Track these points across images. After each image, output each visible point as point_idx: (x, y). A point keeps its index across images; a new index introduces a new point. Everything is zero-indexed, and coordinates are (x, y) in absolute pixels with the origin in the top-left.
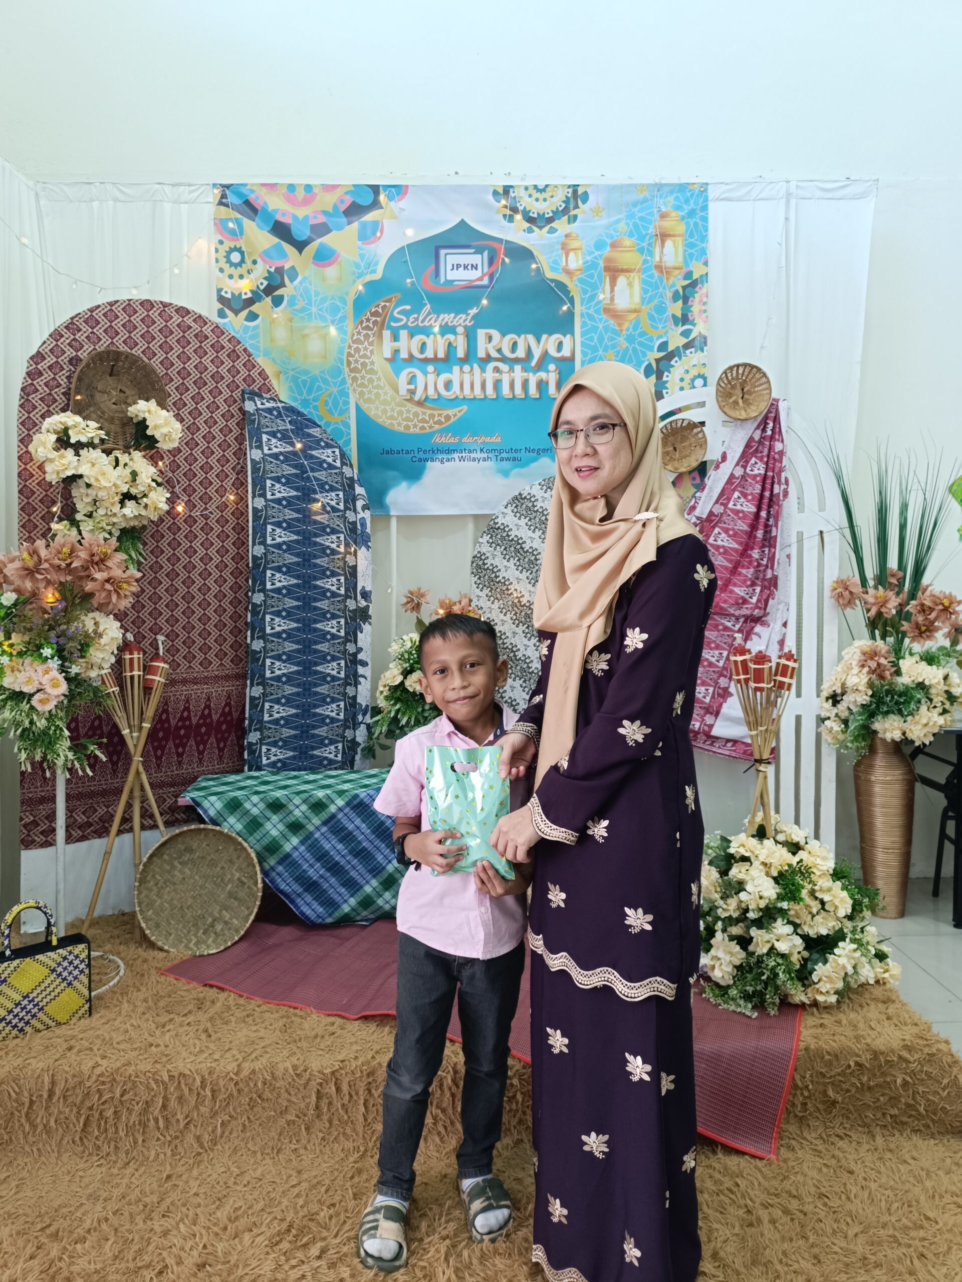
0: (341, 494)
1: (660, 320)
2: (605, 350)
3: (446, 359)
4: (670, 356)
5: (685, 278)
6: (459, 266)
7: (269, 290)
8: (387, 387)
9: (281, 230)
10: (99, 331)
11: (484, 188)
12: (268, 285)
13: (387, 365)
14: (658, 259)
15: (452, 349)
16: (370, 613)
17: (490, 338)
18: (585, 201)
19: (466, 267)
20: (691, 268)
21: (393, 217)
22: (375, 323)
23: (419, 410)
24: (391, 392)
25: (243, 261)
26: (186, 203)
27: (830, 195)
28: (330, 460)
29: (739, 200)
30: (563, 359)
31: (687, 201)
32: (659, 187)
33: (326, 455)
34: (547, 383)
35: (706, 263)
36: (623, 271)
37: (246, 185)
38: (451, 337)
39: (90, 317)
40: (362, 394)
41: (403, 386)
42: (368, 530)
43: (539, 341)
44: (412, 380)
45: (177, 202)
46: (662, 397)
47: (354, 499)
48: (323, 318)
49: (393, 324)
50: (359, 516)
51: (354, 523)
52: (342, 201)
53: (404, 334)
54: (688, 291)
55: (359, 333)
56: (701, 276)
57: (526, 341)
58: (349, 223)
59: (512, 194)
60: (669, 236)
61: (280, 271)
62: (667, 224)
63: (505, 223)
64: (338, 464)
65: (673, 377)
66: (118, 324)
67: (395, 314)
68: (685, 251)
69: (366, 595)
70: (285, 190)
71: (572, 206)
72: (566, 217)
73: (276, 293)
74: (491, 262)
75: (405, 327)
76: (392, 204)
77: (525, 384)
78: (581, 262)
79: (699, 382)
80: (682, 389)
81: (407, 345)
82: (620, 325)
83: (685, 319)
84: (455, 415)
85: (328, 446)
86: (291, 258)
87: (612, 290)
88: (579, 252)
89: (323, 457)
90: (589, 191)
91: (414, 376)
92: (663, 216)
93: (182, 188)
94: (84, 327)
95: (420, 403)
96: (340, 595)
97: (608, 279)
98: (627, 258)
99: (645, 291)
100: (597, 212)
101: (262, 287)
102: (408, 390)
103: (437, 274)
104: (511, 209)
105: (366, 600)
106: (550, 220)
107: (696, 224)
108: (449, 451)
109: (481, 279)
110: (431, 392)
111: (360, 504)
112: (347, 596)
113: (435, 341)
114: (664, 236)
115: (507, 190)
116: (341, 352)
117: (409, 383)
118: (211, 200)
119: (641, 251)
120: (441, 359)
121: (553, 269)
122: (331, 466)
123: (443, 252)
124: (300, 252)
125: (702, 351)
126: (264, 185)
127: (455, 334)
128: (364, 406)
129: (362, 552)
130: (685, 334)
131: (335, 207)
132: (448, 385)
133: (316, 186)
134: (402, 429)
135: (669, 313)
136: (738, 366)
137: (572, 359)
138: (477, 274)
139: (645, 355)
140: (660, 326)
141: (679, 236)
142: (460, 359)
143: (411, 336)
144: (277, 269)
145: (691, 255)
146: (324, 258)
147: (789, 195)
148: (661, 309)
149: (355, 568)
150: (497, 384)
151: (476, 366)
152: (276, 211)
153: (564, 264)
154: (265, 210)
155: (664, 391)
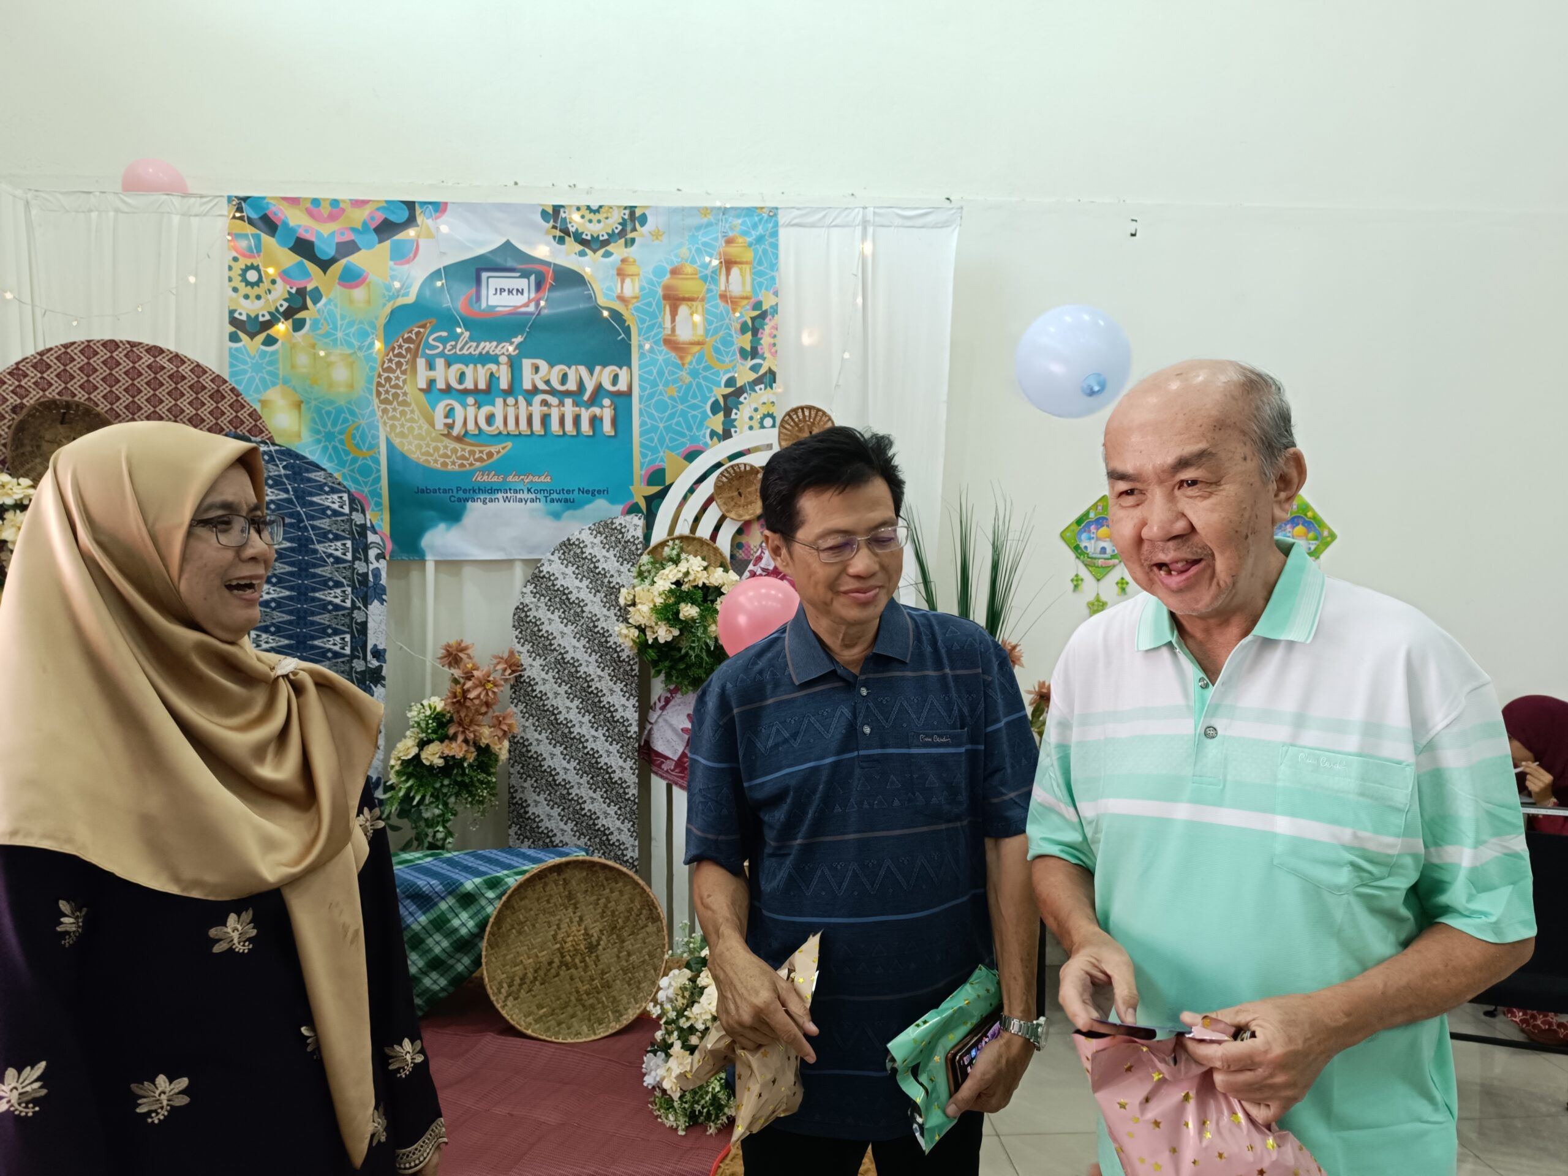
0: (349, 544)
1: (727, 353)
2: (666, 384)
3: (488, 391)
4: (740, 391)
5: (754, 308)
6: (502, 290)
7: (288, 314)
8: (422, 421)
9: (303, 248)
10: (51, 376)
11: (534, 206)
12: (289, 308)
13: (422, 396)
14: (723, 288)
15: (494, 380)
16: (384, 673)
17: (537, 369)
18: (643, 223)
19: (510, 292)
20: (761, 298)
21: (430, 235)
22: (408, 350)
23: (458, 446)
24: (426, 426)
25: (260, 280)
26: (196, 215)
27: (909, 223)
28: (336, 506)
29: (813, 225)
30: (619, 394)
31: (755, 226)
32: (725, 211)
33: (332, 501)
34: (601, 419)
35: (776, 294)
36: (685, 299)
37: (264, 198)
38: (493, 367)
39: (40, 362)
40: (393, 427)
41: (440, 421)
42: (383, 581)
43: (591, 373)
44: (449, 413)
45: (186, 215)
46: (731, 436)
47: (366, 548)
48: (350, 345)
49: (427, 351)
50: (371, 567)
51: (366, 575)
52: (372, 218)
53: (440, 363)
54: (758, 321)
55: (390, 361)
56: (771, 307)
57: (576, 373)
58: (380, 242)
59: (562, 215)
60: (736, 263)
61: (301, 292)
62: (734, 251)
63: (554, 244)
64: (346, 510)
65: (742, 414)
66: (74, 368)
67: (430, 340)
68: (753, 280)
69: (378, 654)
70: (309, 205)
71: (629, 228)
72: (623, 240)
73: (298, 316)
74: (539, 286)
75: (442, 354)
76: (430, 222)
77: (577, 420)
78: (637, 290)
79: (768, 422)
80: (751, 428)
81: (443, 375)
82: (682, 358)
83: (754, 353)
84: (498, 452)
85: (333, 491)
86: (315, 278)
87: (673, 320)
88: (636, 279)
89: (327, 504)
90: (647, 212)
91: (452, 409)
92: (729, 242)
93: (192, 200)
94: (32, 372)
95: (459, 439)
96: (344, 656)
97: (668, 308)
98: (687, 286)
99: (707, 322)
100: (656, 235)
101: (281, 310)
102: (446, 425)
103: (478, 298)
104: (561, 231)
105: (378, 660)
106: (606, 243)
107: (765, 251)
108: (492, 491)
109: (527, 305)
110: (471, 426)
111: (372, 553)
112: (353, 656)
113: (475, 370)
114: (729, 264)
115: (557, 209)
116: (369, 380)
117: (447, 417)
118: (226, 213)
119: (704, 279)
120: (482, 391)
121: (606, 295)
122: (336, 513)
123: (484, 275)
124: (325, 272)
125: (771, 388)
126: (285, 199)
127: (498, 363)
128: (396, 441)
129: (375, 607)
130: (754, 368)
131: (365, 224)
132: (490, 419)
133: (344, 201)
134: (439, 466)
135: (736, 347)
136: (802, 408)
137: (628, 394)
138: (523, 299)
139: (710, 390)
140: (727, 360)
141: (747, 263)
142: (504, 391)
143: (448, 364)
144: (298, 290)
145: (760, 284)
146: (352, 279)
147: (865, 223)
148: (727, 342)
149: (364, 626)
150: (545, 419)
151: (521, 399)
152: (299, 226)
153: (619, 291)
154: (286, 224)
155: (733, 430)
